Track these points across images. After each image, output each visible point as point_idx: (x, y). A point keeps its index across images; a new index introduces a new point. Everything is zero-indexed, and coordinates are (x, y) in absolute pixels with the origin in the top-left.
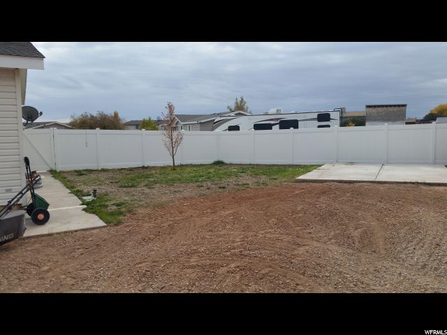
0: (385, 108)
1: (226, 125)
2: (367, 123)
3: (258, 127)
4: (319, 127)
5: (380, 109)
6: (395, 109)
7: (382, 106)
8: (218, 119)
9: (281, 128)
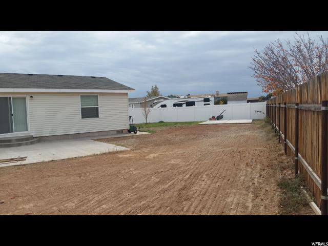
0: (237, 94)
1: (159, 105)
2: (228, 102)
3: (175, 105)
4: (205, 105)
5: (234, 95)
6: (242, 94)
7: (236, 93)
8: (156, 101)
9: (187, 106)
